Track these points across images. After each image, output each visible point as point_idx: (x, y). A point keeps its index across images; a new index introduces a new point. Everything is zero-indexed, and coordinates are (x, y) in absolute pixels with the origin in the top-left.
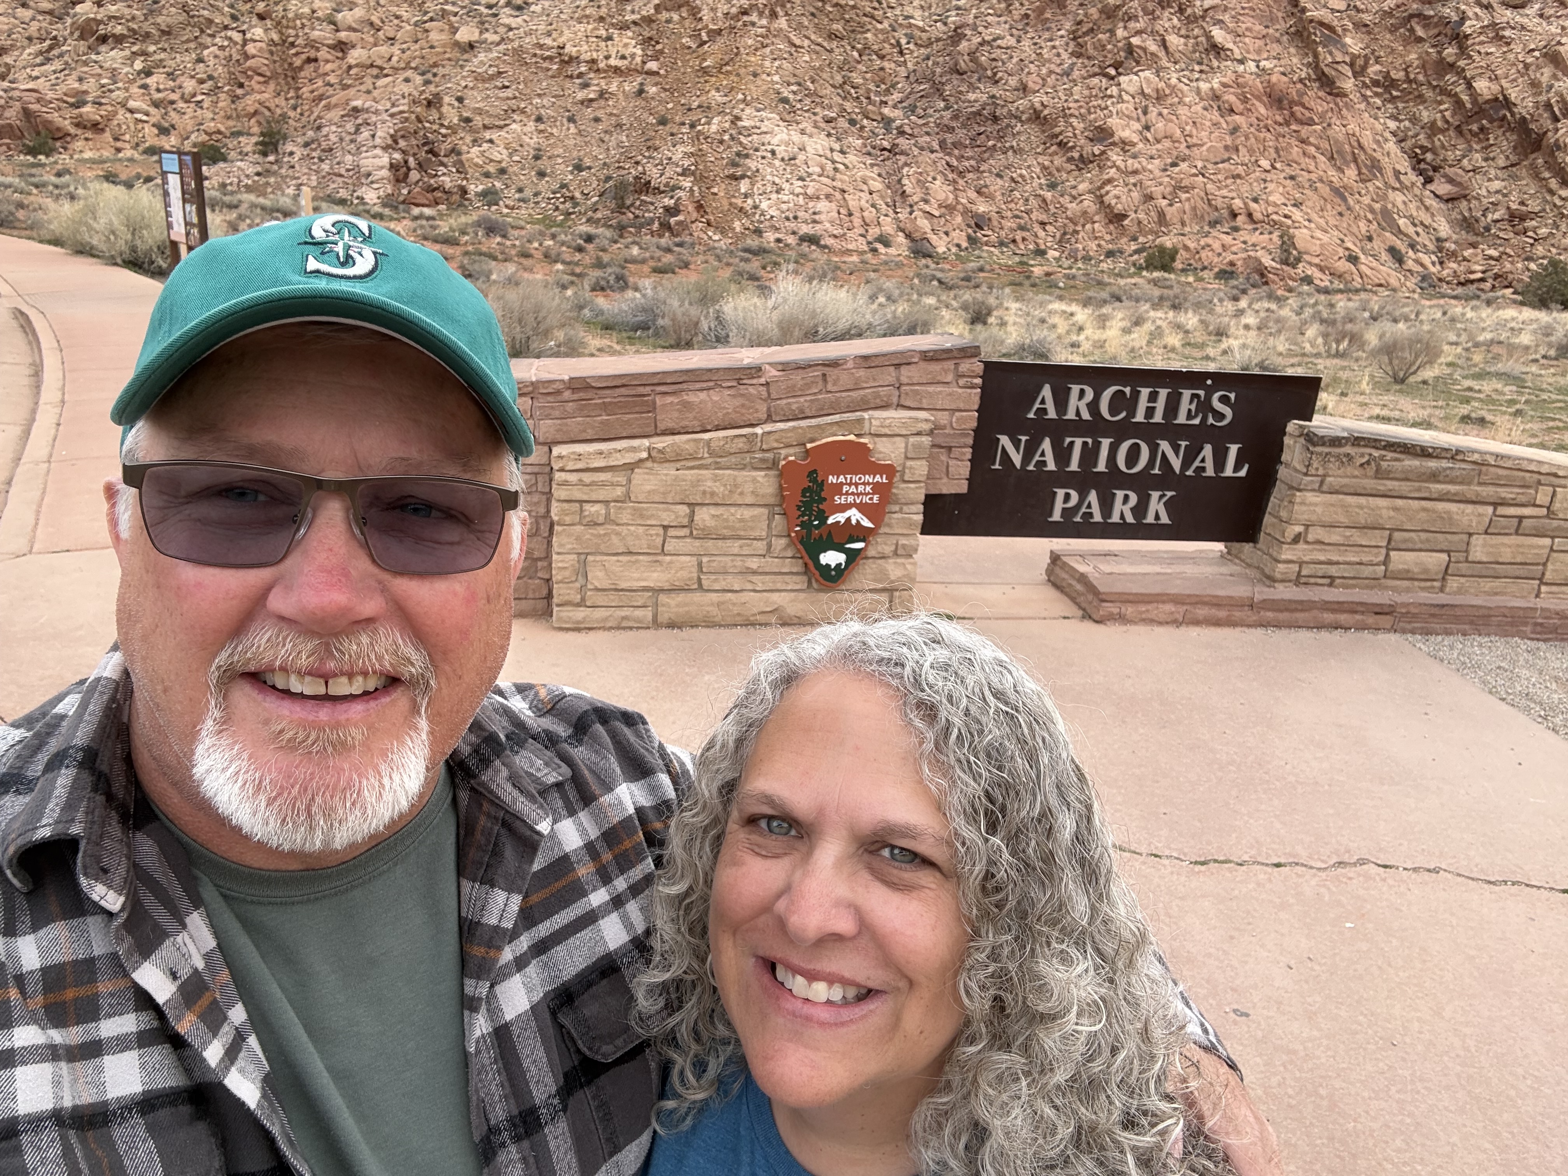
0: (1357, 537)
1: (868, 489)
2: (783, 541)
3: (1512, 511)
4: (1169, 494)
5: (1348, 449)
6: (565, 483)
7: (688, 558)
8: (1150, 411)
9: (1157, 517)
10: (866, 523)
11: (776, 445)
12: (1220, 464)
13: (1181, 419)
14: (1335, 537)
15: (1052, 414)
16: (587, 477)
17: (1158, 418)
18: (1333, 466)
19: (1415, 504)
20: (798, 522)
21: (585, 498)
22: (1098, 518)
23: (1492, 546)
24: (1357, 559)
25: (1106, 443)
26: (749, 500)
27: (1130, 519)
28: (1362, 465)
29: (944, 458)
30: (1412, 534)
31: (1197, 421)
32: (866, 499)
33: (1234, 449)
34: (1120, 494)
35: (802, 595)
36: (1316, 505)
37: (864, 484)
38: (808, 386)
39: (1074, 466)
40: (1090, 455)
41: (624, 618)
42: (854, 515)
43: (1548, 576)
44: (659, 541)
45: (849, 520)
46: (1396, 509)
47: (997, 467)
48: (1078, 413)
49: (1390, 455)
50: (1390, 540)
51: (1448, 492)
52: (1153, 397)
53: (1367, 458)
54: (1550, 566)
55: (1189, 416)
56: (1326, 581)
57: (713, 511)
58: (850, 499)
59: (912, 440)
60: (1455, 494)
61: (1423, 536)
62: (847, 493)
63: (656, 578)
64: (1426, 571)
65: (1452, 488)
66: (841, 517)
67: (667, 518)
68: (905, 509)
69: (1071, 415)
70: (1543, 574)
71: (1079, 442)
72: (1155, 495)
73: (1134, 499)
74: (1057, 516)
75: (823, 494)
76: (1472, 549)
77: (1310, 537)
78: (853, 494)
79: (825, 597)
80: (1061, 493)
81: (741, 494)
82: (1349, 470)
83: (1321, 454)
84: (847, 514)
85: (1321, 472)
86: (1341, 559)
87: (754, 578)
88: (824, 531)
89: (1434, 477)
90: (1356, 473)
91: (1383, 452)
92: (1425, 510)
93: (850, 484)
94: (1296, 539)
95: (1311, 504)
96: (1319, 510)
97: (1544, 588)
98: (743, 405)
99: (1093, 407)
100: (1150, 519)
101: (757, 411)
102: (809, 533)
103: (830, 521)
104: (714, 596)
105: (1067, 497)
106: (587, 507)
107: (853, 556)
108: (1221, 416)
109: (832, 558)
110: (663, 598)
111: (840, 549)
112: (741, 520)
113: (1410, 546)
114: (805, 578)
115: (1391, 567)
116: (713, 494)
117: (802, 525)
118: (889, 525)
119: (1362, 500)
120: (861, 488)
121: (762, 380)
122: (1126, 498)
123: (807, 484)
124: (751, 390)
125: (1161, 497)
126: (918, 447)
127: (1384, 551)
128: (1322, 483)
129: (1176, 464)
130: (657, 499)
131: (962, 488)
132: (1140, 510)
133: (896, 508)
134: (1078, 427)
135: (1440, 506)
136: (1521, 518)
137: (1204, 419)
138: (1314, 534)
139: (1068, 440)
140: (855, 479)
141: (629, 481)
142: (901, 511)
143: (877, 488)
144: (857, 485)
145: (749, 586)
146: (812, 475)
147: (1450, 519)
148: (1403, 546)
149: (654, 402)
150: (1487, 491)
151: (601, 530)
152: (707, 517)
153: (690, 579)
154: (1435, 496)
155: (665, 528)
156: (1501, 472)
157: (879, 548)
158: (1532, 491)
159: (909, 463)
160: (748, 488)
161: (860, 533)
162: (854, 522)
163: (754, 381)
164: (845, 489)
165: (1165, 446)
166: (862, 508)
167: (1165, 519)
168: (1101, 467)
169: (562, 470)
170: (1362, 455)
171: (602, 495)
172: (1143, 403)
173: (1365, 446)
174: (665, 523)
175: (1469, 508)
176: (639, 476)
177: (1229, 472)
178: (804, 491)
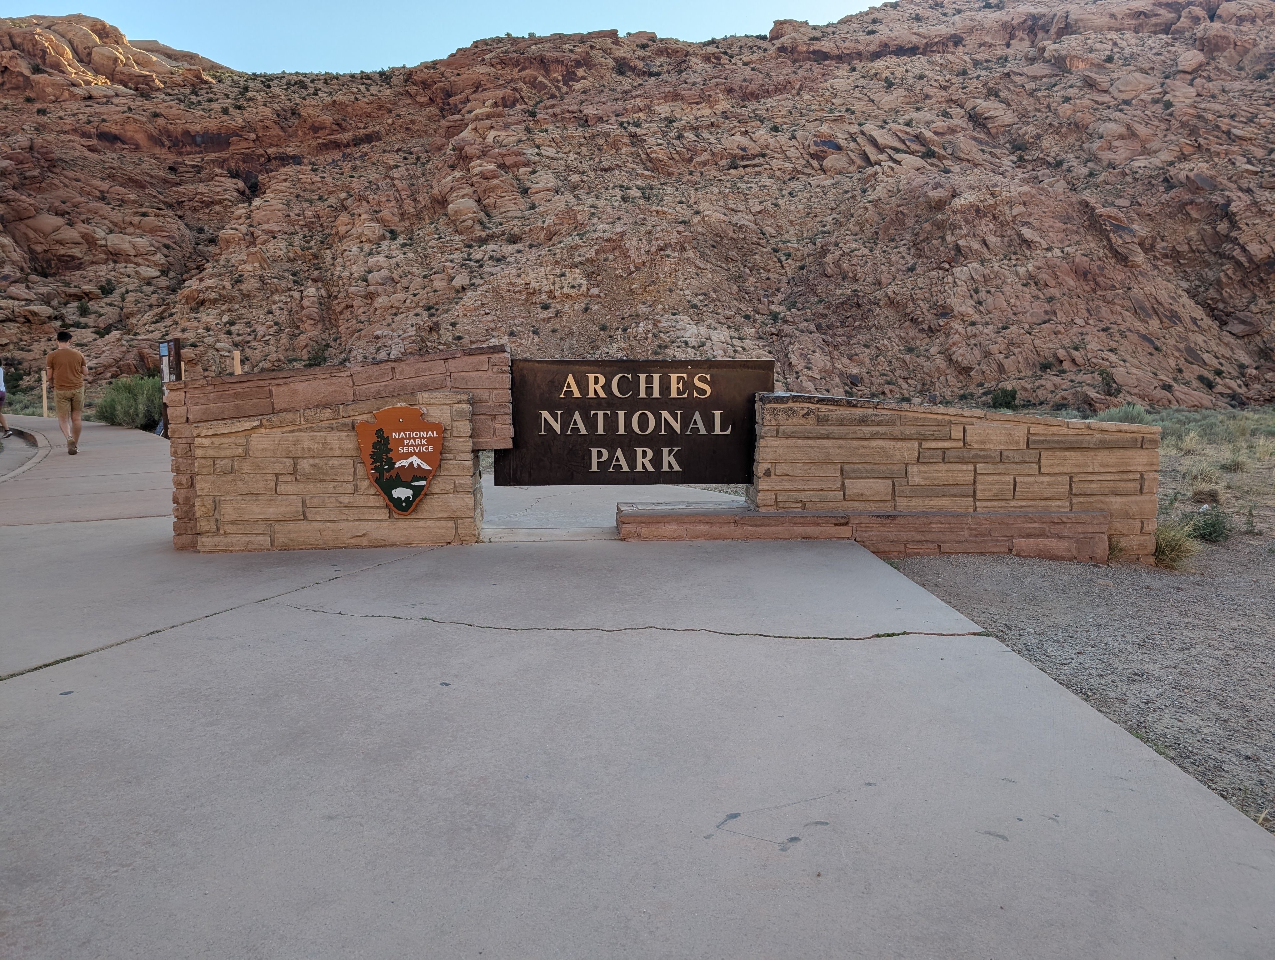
0: (815, 470)
1: (424, 442)
2: (366, 483)
3: (933, 445)
4: (676, 449)
5: (791, 405)
6: (201, 446)
7: (295, 497)
8: (649, 390)
9: (670, 466)
10: (425, 466)
11: (352, 413)
12: (709, 425)
13: (674, 394)
14: (798, 470)
15: (577, 394)
16: (217, 441)
17: (656, 394)
18: (782, 417)
19: (855, 443)
20: (373, 466)
21: (216, 455)
22: (625, 468)
23: (925, 472)
24: (819, 487)
25: (621, 414)
26: (337, 453)
27: (650, 468)
28: (803, 416)
29: (490, 423)
30: (860, 466)
31: (685, 396)
32: (423, 449)
33: (717, 414)
34: (639, 451)
35: (385, 524)
36: (777, 447)
37: (420, 438)
38: (382, 376)
39: (601, 431)
40: (611, 423)
41: (248, 543)
42: (416, 461)
43: (979, 494)
44: (273, 484)
45: (411, 464)
46: (840, 447)
47: (543, 433)
48: (596, 392)
49: (824, 407)
50: (842, 471)
51: (877, 433)
52: (649, 380)
53: (806, 410)
54: (979, 487)
55: (679, 392)
56: (800, 505)
57: (311, 461)
58: (411, 449)
59: (455, 407)
60: (883, 434)
61: (868, 467)
62: (408, 445)
63: (272, 511)
64: (877, 494)
65: (880, 429)
66: (405, 463)
67: (279, 468)
68: (457, 456)
69: (591, 395)
70: (975, 492)
71: (601, 414)
72: (666, 450)
73: (650, 453)
74: (594, 468)
75: (389, 447)
76: (910, 475)
77: (778, 472)
78: (412, 445)
79: (402, 524)
80: (594, 451)
81: (331, 449)
82: (795, 420)
83: (769, 409)
84: (410, 460)
85: (774, 423)
86: (806, 487)
87: (346, 510)
88: (393, 473)
89: (863, 421)
90: (802, 422)
91: (818, 406)
92: (863, 447)
93: (410, 439)
94: (768, 473)
95: (772, 447)
96: (780, 451)
97: (978, 504)
98: (335, 391)
99: (607, 387)
100: (666, 468)
101: (346, 394)
102: (382, 475)
103: (397, 465)
104: (318, 525)
105: (600, 454)
106: (218, 462)
107: (417, 491)
108: (704, 392)
109: (401, 493)
110: (277, 527)
111: (407, 486)
112: (332, 468)
113: (859, 475)
114: (387, 511)
115: (847, 492)
116: (309, 449)
117: (375, 469)
118: (447, 469)
119: (811, 442)
120: (418, 441)
121: (348, 373)
122: (644, 454)
123: (376, 439)
124: (340, 379)
125: (670, 452)
126: (460, 413)
127: (839, 480)
128: (778, 431)
129: (677, 427)
130: (269, 454)
131: (509, 445)
132: (657, 461)
133: (450, 456)
134: (598, 403)
135: (874, 443)
136: (944, 450)
137: (691, 394)
138: (782, 468)
139: (592, 412)
140: (413, 435)
141: (248, 442)
142: (454, 459)
143: (430, 441)
144: (414, 439)
145: (344, 517)
146: (380, 433)
147: (885, 452)
148: (854, 476)
149: (271, 391)
150: (910, 431)
151: (229, 477)
152: (307, 466)
153: (297, 512)
154: (868, 436)
155: (277, 475)
156: (916, 415)
157: (441, 486)
158: (947, 429)
159: (455, 424)
160: (336, 445)
161: (420, 475)
162: (416, 466)
163: (342, 374)
164: (406, 442)
165: (665, 414)
166: (420, 455)
167: (677, 468)
168: (621, 431)
169: (198, 436)
170: (803, 409)
171: (228, 453)
172: (643, 385)
173: (803, 402)
174: (277, 472)
175: (899, 444)
176: (255, 439)
177: (717, 431)
178: (375, 445)
